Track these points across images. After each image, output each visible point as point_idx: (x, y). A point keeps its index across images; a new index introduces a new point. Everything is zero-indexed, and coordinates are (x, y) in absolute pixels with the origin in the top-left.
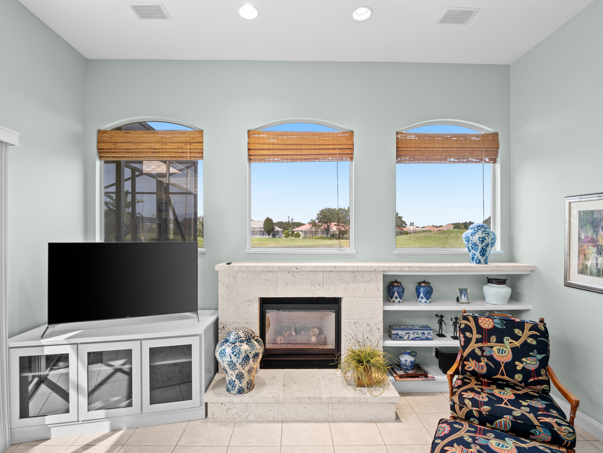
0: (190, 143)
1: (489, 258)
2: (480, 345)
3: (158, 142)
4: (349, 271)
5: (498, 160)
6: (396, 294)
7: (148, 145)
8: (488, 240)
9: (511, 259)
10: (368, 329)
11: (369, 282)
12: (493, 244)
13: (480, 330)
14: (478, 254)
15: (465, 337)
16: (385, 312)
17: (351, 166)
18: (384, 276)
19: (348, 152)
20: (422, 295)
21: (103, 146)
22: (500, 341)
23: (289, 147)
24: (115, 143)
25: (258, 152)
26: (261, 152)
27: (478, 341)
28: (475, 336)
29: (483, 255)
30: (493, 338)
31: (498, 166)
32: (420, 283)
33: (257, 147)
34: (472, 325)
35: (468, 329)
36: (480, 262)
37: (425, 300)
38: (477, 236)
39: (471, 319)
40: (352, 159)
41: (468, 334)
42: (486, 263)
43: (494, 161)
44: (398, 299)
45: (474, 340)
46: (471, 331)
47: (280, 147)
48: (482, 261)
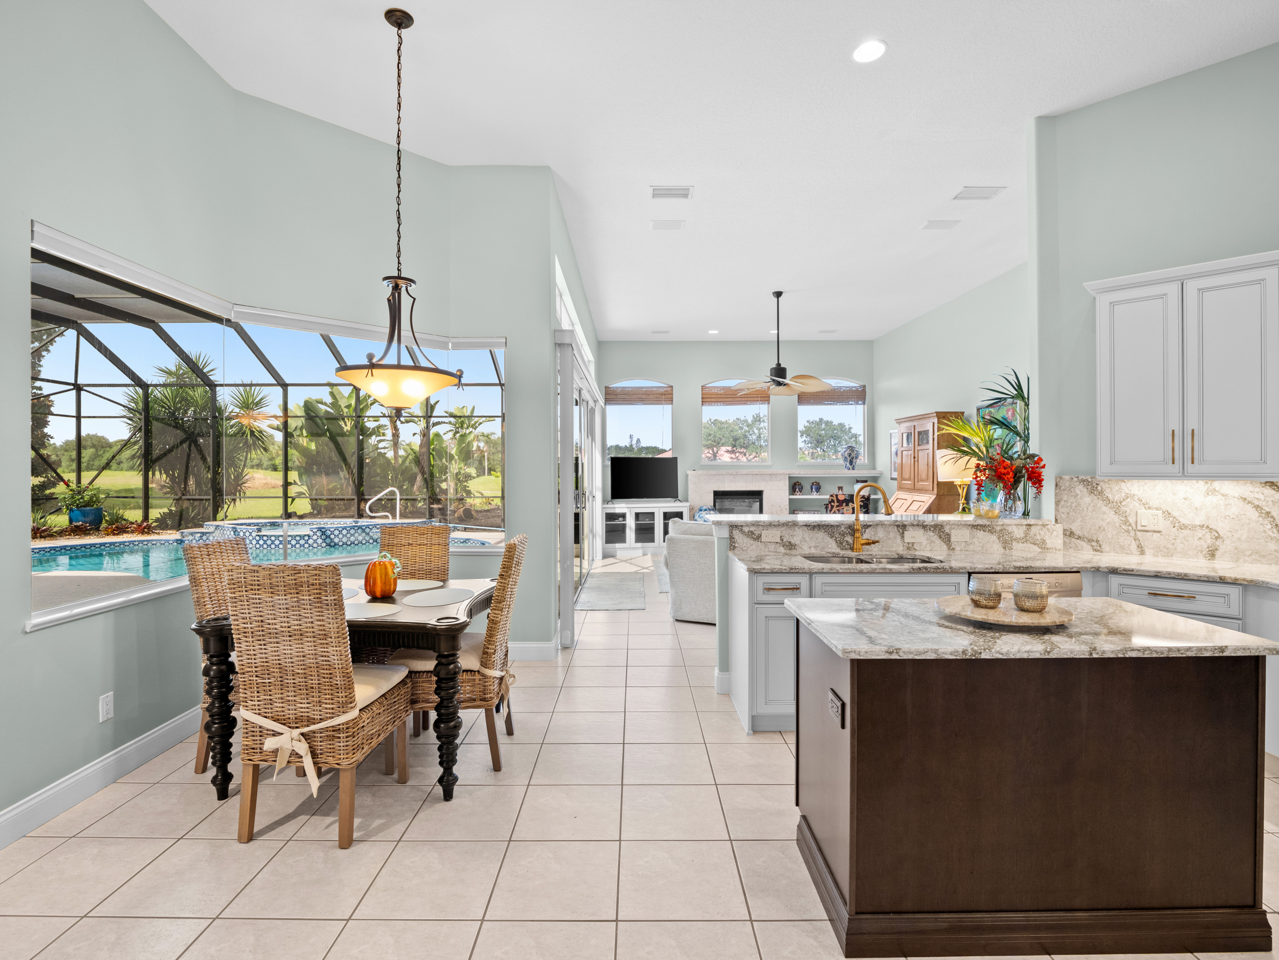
0: (665, 395)
1: (856, 467)
2: (838, 508)
3: (644, 394)
4: (768, 474)
5: (866, 403)
6: (797, 490)
7: (638, 396)
8: (853, 455)
9: (874, 468)
10: (780, 509)
11: (780, 480)
12: (857, 458)
13: (838, 501)
14: (848, 464)
15: (831, 505)
16: (789, 499)
17: (768, 407)
18: (790, 478)
19: (767, 399)
20: (814, 490)
21: (608, 397)
22: (847, 505)
23: (728, 396)
24: (616, 395)
25: (707, 400)
26: (710, 400)
27: (837, 506)
28: (836, 504)
29: (851, 464)
30: (844, 504)
31: (866, 406)
32: (813, 483)
33: (707, 396)
34: (835, 499)
35: (833, 501)
36: (849, 469)
37: (815, 493)
38: (846, 453)
39: (834, 496)
40: (769, 403)
41: (832, 504)
42: (853, 469)
43: (864, 403)
44: (799, 493)
45: (835, 506)
46: (834, 502)
47: (722, 396)
48: (851, 468)
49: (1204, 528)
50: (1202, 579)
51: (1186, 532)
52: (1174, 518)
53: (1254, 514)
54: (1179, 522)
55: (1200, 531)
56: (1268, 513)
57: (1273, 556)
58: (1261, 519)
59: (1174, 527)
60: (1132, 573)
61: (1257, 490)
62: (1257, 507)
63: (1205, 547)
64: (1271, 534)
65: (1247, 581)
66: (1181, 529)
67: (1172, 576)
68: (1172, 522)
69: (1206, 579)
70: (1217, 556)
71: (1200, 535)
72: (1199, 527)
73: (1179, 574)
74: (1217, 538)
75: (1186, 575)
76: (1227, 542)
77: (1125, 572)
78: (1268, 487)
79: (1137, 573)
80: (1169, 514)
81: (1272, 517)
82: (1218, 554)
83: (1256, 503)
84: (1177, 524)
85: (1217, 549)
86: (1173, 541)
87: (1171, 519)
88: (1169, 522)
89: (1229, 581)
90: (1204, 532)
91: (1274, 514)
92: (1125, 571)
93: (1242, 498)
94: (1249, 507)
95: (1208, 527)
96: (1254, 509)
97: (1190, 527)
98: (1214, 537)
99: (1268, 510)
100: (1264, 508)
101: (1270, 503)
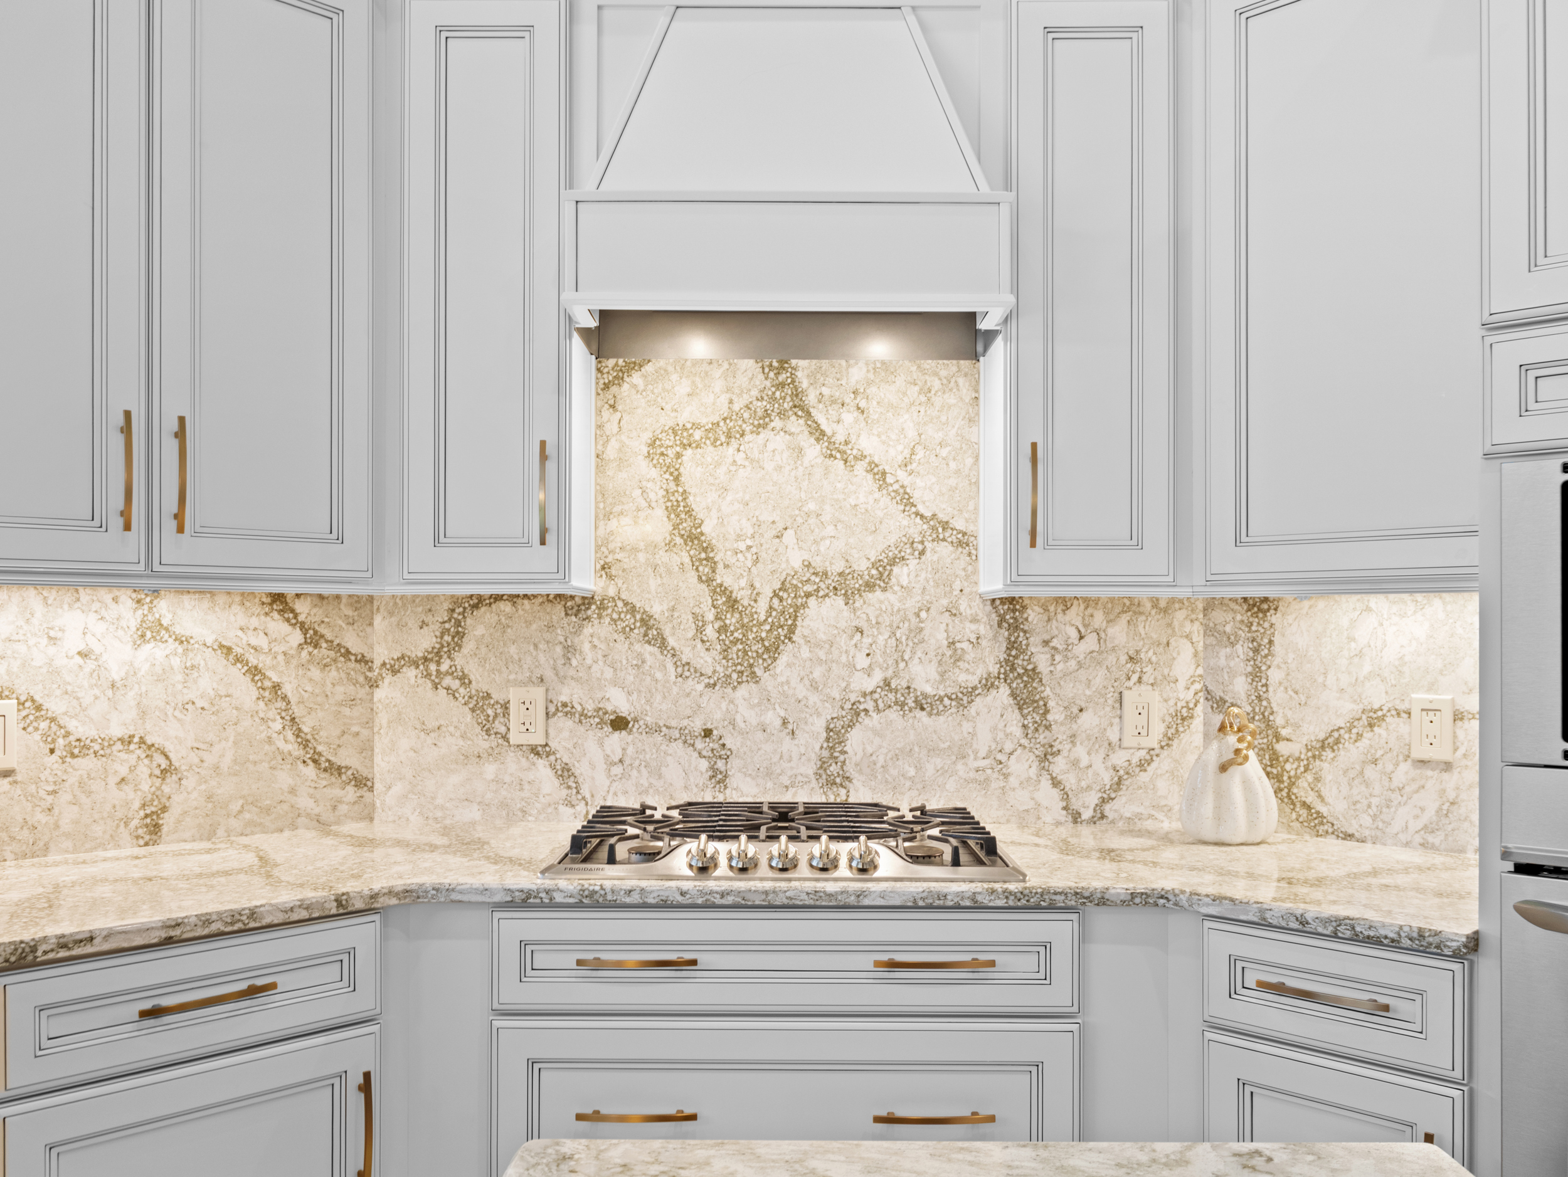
49: (132, 747)
50: (295, 917)
51: (86, 764)
52: (53, 720)
53: (245, 692)
54: (68, 734)
55: (123, 755)
56: (276, 687)
57: (285, 807)
58: (261, 704)
59: (52, 751)
60: (89, 949)
61: (254, 622)
62: (255, 672)
63: (137, 805)
64: (281, 744)
65: (397, 895)
66: (73, 756)
67: (214, 927)
68: (45, 735)
69: (304, 914)
70: (165, 829)
71: (123, 771)
72: (119, 746)
73: (234, 916)
74: (164, 772)
75: (253, 914)
76: (190, 782)
77: (63, 954)
78: (275, 615)
79: (106, 947)
80: (39, 708)
81: (284, 698)
82: (168, 821)
83: (253, 661)
84: (61, 742)
85: (164, 809)
86: (50, 798)
87: (44, 725)
88: (37, 736)
89: (359, 905)
90: (132, 759)
91: (288, 689)
92: (64, 946)
93: (221, 646)
94: (236, 672)
95: (142, 741)
96: (248, 677)
97: (97, 747)
98: (157, 772)
99: (275, 679)
100: (269, 673)
101: (281, 658)
